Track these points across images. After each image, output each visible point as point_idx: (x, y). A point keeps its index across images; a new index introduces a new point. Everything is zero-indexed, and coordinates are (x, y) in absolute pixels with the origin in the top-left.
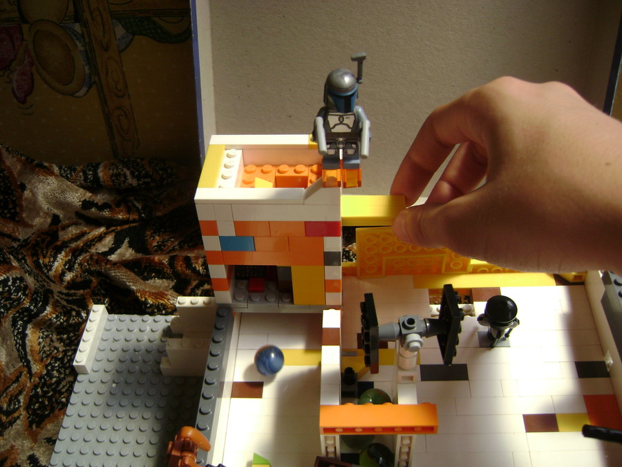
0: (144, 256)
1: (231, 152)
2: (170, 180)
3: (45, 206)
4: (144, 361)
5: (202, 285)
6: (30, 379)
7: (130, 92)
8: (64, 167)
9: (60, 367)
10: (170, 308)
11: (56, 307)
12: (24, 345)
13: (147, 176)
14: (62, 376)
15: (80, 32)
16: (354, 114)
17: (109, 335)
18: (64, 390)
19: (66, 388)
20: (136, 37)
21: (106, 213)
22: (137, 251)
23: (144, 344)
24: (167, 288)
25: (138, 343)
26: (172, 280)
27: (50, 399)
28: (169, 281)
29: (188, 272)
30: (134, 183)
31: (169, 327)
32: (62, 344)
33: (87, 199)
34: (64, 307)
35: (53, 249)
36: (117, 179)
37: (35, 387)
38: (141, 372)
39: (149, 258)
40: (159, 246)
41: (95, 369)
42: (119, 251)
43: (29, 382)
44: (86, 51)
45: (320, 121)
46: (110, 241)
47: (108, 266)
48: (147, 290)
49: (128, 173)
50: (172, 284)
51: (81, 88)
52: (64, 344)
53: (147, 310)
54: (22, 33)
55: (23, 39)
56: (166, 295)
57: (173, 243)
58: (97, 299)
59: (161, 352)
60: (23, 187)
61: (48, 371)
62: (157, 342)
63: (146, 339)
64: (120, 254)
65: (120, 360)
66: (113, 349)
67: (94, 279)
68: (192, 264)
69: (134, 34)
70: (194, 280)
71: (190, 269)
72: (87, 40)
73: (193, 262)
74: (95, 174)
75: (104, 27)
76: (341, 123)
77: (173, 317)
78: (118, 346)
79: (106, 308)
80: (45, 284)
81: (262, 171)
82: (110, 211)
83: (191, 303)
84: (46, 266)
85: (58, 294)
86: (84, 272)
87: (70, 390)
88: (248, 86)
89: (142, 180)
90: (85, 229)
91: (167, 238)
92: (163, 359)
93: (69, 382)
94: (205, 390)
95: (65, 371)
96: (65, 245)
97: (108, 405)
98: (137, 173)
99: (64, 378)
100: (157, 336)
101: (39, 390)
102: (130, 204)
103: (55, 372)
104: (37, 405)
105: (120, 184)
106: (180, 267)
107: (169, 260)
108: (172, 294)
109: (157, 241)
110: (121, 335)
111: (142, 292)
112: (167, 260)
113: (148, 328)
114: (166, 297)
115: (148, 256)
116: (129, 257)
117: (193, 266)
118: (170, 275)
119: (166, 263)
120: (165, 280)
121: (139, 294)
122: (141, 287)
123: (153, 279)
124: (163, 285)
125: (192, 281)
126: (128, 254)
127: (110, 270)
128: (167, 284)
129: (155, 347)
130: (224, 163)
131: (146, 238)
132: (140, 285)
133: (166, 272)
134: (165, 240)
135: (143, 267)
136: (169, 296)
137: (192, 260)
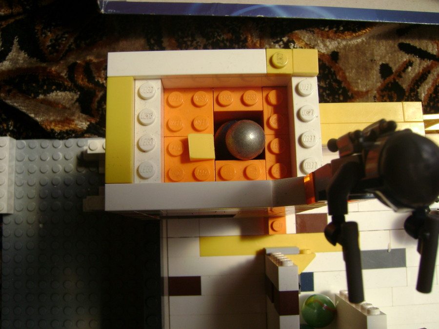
0: (39, 64)
17: (23, 167)
22: (31, 54)
25: (54, 175)
26: (75, 93)
28: (72, 94)
29: (91, 86)
38: (64, 209)
39: (45, 69)
40: (53, 46)
41: (18, 209)
42: (11, 55)
50: (76, 97)
56: (73, 119)
57: (68, 40)
62: (73, 173)
63: (61, 167)
64: (11, 60)
65: (40, 197)
66: (30, 183)
68: (94, 78)
70: (99, 91)
71: (92, 83)
78: (34, 179)
81: (193, 104)
91: (60, 33)
100: (71, 165)
106: (82, 81)
107: (67, 72)
108: (79, 118)
109: (49, 39)
110: (34, 166)
111: (46, 124)
112: (65, 72)
113: (61, 155)
114: (73, 123)
115: (44, 65)
116: (23, 63)
117: (96, 80)
118: (72, 88)
119: (65, 77)
120: (68, 93)
121: (44, 126)
122: (44, 117)
123: (55, 91)
124: (66, 98)
125: (97, 93)
126: (21, 59)
127: (5, 99)
128: (71, 97)
129: (72, 178)
130: (137, 114)
131: (37, 36)
132: (43, 116)
133: (67, 86)
134: (59, 37)
135: (41, 80)
136: (76, 122)
137: (93, 72)
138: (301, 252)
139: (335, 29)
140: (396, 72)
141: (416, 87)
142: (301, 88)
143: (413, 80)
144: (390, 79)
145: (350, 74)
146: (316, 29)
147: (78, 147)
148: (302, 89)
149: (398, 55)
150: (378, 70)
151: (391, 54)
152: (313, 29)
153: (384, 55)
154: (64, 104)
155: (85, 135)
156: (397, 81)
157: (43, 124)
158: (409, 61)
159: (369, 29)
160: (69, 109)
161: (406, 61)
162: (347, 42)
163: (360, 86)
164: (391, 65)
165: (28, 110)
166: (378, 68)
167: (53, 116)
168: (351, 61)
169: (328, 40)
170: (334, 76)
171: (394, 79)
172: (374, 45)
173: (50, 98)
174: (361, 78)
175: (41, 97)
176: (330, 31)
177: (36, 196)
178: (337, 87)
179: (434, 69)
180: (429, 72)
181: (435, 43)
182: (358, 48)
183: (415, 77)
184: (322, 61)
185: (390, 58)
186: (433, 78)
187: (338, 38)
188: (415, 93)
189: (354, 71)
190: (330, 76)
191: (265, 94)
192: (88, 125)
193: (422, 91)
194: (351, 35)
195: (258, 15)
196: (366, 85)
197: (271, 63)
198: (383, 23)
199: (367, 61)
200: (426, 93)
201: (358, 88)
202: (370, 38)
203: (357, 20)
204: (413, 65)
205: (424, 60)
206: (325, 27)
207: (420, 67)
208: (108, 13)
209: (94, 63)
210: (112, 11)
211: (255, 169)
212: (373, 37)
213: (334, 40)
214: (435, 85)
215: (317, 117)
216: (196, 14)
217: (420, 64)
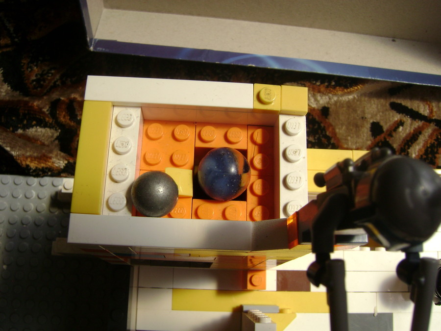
4: (34, 238)
22: (14, 87)
25: (25, 214)
26: (56, 130)
28: (52, 131)
29: (72, 124)
38: (32, 250)
39: (26, 103)
40: (38, 81)
48: (28, 154)
50: (56, 134)
53: (31, 174)
57: (54, 76)
62: (45, 213)
63: (32, 206)
65: (7, 236)
68: (77, 116)
78: (3, 217)
81: (174, 137)
91: (46, 68)
100: (44, 205)
106: (63, 118)
107: (50, 107)
108: (57, 156)
109: (35, 74)
110: (5, 203)
111: (22, 159)
112: (48, 108)
113: (34, 194)
114: (50, 160)
115: (27, 99)
116: (5, 95)
117: (79, 118)
118: (53, 125)
119: (47, 113)
120: (48, 129)
121: (19, 161)
122: (20, 152)
123: (35, 127)
124: (46, 135)
126: (4, 91)
128: (51, 134)
129: (43, 219)
130: (112, 141)
131: (22, 70)
132: (19, 150)
133: (48, 122)
134: (45, 72)
135: (21, 114)
136: (54, 160)
137: (76, 110)
138: (281, 311)
139: (326, 84)
140: (387, 131)
141: (407, 147)
142: (288, 126)
143: (404, 140)
144: (381, 137)
145: (341, 131)
146: (307, 82)
147: (53, 187)
148: (289, 128)
149: (389, 114)
150: (369, 128)
151: (383, 112)
152: (305, 83)
153: (375, 113)
154: (43, 141)
155: (62, 175)
156: (388, 140)
157: (18, 159)
158: (401, 121)
159: (361, 85)
160: (48, 146)
161: (397, 121)
162: (339, 98)
163: (350, 144)
164: (382, 124)
165: (4, 143)
166: (369, 126)
167: (30, 152)
168: (342, 117)
169: (319, 94)
170: (324, 132)
171: (385, 139)
172: (365, 103)
173: (29, 133)
174: (351, 135)
175: (20, 131)
176: (322, 86)
177: (3, 235)
178: (326, 143)
179: (425, 130)
180: (420, 133)
181: (427, 104)
182: (349, 105)
183: (406, 137)
184: (312, 115)
185: (381, 116)
186: (424, 139)
187: (329, 93)
188: (406, 153)
189: (344, 127)
190: (320, 131)
191: (250, 133)
192: (66, 164)
193: (413, 152)
194: (343, 91)
195: (249, 64)
196: (356, 143)
197: (258, 98)
198: (375, 81)
199: (358, 118)
200: (417, 154)
201: (348, 145)
202: (361, 95)
203: (349, 76)
204: (404, 125)
205: (415, 120)
206: (317, 81)
207: (411, 128)
208: (97, 51)
209: (78, 101)
210: (101, 49)
211: (236, 210)
212: (365, 95)
213: (325, 94)
214: (426, 146)
215: (304, 158)
216: (187, 59)
217: (411, 124)
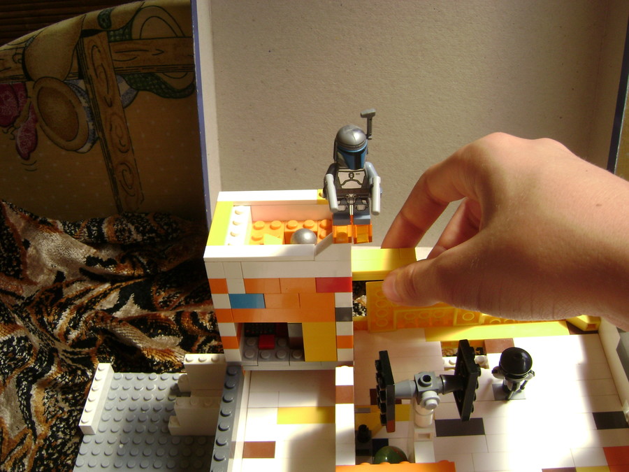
0: (150, 312)
1: (239, 209)
2: (175, 235)
3: (49, 263)
4: (152, 421)
5: (210, 341)
6: (35, 441)
7: (134, 148)
8: (68, 223)
9: (65, 428)
10: (178, 365)
11: (61, 366)
12: (28, 406)
13: (152, 231)
14: (68, 437)
15: (84, 88)
16: (364, 170)
17: (115, 394)
18: (69, 452)
19: (72, 449)
20: (140, 92)
21: (111, 269)
22: (143, 307)
23: (151, 403)
24: (173, 345)
25: (146, 402)
26: (179, 337)
27: (55, 461)
28: (176, 338)
29: (195, 328)
30: (139, 238)
31: (176, 385)
32: (67, 404)
33: (92, 256)
34: (69, 366)
35: (58, 307)
36: (122, 235)
37: (40, 449)
38: (149, 431)
39: (155, 314)
40: (165, 302)
41: (101, 430)
42: (124, 307)
43: (33, 444)
44: (90, 107)
45: (330, 177)
46: (115, 297)
47: (114, 324)
48: (154, 347)
49: (132, 228)
50: (179, 340)
51: (84, 145)
52: (70, 404)
53: (154, 368)
54: (26, 91)
55: (27, 97)
56: (173, 352)
57: (179, 298)
58: (103, 357)
59: (169, 411)
60: (27, 244)
61: (53, 432)
62: (165, 400)
63: (153, 397)
64: (125, 311)
65: (127, 420)
66: (119, 408)
67: (98, 337)
68: (199, 320)
69: (138, 90)
70: (201, 336)
71: (196, 325)
72: (91, 96)
73: (199, 317)
74: (100, 230)
75: (108, 84)
76: (351, 179)
77: (181, 374)
78: (125, 405)
79: (112, 366)
80: (50, 342)
81: (271, 228)
82: (115, 267)
83: (200, 360)
84: (50, 324)
85: (63, 353)
86: (90, 330)
87: (76, 452)
88: (253, 140)
89: (147, 235)
90: (90, 285)
91: (172, 293)
92: (172, 419)
93: (75, 443)
94: (217, 451)
95: (70, 432)
96: (69, 302)
97: (115, 466)
98: (141, 228)
99: (70, 440)
100: (164, 394)
101: (44, 452)
102: (135, 259)
103: (60, 433)
104: (42, 468)
105: (124, 240)
106: (187, 323)
107: (175, 316)
109: (162, 297)
110: (127, 394)
111: (148, 350)
112: (173, 317)
113: (155, 387)
114: (173, 355)
116: (135, 313)
117: (200, 322)
118: (177, 331)
119: (173, 320)
120: (171, 337)
122: (146, 344)
123: (160, 335)
124: (169, 341)
125: (199, 338)
126: (134, 310)
127: (115, 328)
128: (174, 341)
129: (162, 406)
130: (232, 220)
131: (152, 294)
132: (146, 342)
133: (172, 329)
134: (171, 296)
135: (149, 323)
136: (176, 354)
147: (173, 380)
155: (182, 370)
165: (134, 337)
175: (146, 338)
177: (123, 419)
191: (319, 223)
